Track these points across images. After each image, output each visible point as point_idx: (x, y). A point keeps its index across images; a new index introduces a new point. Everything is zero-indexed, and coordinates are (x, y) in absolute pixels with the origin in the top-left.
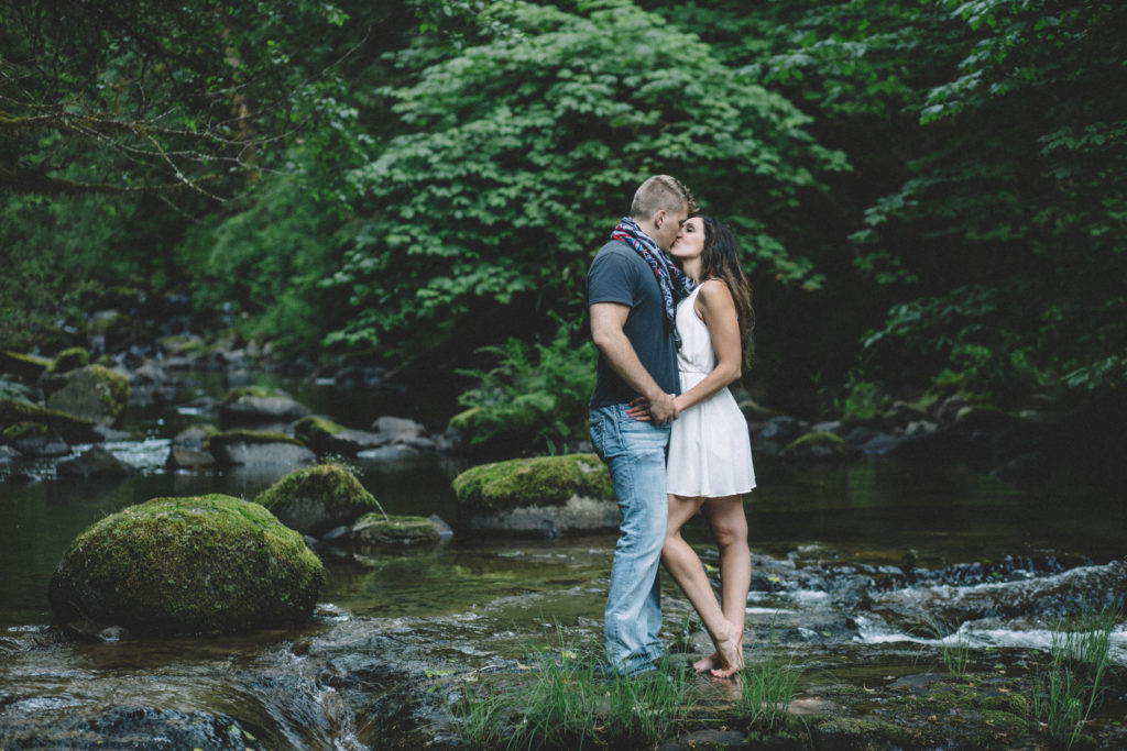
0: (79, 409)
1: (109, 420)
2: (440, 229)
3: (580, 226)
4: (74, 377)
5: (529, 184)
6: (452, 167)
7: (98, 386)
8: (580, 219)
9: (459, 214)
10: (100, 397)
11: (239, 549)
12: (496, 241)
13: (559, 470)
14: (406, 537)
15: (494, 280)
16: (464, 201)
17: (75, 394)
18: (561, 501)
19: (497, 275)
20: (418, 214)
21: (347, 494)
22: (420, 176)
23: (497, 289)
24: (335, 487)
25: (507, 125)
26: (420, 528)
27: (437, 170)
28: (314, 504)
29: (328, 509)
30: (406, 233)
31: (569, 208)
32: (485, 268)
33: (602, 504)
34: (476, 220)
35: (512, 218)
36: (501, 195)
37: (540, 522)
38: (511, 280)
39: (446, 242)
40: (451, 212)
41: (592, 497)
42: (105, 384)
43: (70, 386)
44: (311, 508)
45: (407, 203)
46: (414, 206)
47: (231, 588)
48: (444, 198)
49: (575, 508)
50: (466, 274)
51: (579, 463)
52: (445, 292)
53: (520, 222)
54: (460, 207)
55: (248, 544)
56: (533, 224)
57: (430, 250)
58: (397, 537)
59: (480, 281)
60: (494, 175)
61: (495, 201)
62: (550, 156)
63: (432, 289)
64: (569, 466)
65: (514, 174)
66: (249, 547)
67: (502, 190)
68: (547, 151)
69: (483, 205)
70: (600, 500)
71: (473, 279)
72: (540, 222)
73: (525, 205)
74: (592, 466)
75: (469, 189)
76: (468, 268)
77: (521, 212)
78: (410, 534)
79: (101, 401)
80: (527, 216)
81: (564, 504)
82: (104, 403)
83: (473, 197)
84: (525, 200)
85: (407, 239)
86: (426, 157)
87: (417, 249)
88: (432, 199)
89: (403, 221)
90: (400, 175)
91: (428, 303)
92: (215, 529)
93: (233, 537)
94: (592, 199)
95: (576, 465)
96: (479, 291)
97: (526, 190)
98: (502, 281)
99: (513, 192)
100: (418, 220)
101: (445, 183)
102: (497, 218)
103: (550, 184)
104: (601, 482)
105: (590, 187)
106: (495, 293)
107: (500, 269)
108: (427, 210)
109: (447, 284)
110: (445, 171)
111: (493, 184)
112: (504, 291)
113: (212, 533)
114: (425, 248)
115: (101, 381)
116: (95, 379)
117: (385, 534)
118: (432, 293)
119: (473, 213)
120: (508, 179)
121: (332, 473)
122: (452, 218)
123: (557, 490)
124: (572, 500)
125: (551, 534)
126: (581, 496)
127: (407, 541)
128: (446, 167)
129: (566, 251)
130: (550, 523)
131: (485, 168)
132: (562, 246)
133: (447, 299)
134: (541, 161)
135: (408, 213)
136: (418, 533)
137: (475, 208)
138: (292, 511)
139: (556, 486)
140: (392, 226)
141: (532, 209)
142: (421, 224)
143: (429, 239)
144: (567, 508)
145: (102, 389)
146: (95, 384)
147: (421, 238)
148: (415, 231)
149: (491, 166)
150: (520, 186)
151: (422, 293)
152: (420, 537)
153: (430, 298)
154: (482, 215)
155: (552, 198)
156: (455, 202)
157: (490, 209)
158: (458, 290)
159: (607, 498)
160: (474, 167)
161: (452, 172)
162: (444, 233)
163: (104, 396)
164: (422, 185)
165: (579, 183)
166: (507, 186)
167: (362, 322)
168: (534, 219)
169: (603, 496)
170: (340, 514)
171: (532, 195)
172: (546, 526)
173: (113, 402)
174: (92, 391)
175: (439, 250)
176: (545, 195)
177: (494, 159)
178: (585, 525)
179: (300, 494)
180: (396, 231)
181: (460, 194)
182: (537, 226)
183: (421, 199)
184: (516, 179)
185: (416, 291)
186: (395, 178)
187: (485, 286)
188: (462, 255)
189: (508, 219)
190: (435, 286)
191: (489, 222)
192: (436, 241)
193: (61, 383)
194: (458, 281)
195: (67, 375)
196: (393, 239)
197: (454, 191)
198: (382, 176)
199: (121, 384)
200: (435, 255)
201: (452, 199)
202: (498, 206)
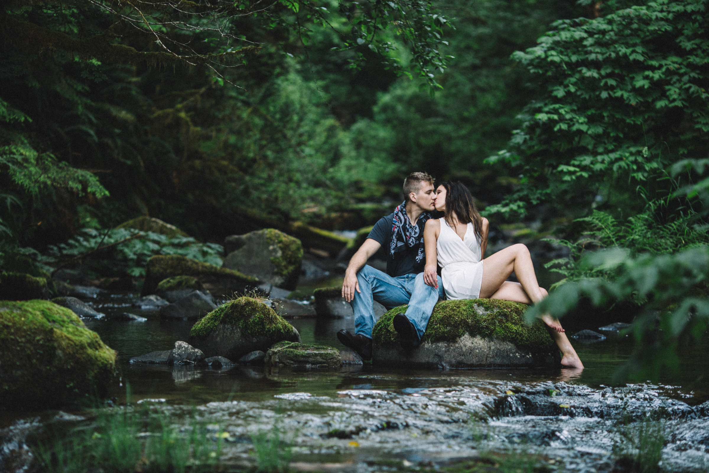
0: (252, 269)
1: (278, 280)
2: (588, 108)
4: (249, 239)
5: (672, 67)
6: (604, 50)
7: (271, 248)
9: (604, 95)
10: (272, 258)
11: (29, 341)
13: (454, 310)
14: (308, 362)
15: (632, 158)
16: (611, 82)
17: (250, 253)
18: (452, 338)
20: (568, 93)
21: (261, 322)
22: (574, 58)
23: (635, 167)
24: (249, 316)
25: (662, 11)
26: (321, 355)
27: (591, 52)
28: (233, 330)
29: (243, 335)
30: (556, 111)
32: (628, 148)
33: (493, 343)
34: (621, 100)
35: (654, 101)
36: (646, 78)
37: (432, 356)
38: (649, 160)
39: (591, 121)
40: (597, 93)
41: (483, 337)
42: (277, 247)
43: (245, 247)
44: (230, 334)
45: (561, 84)
46: (566, 86)
47: (19, 373)
48: (592, 79)
49: (465, 346)
50: (607, 152)
51: (475, 306)
52: (583, 168)
53: (660, 104)
54: (612, 88)
55: (38, 338)
56: (671, 105)
57: (575, 128)
58: (300, 362)
59: (620, 159)
60: (641, 58)
61: (640, 82)
62: (697, 41)
63: (574, 166)
64: (464, 308)
65: (665, 58)
66: (38, 341)
67: (647, 73)
68: (695, 36)
69: (630, 87)
70: (491, 339)
72: (678, 103)
73: (667, 87)
74: (487, 309)
75: (617, 71)
76: (611, 147)
77: (664, 95)
78: (311, 359)
79: (272, 262)
80: (667, 98)
81: (455, 342)
82: (275, 263)
83: (621, 80)
84: (668, 83)
85: (556, 117)
86: (582, 39)
87: (564, 127)
88: (583, 79)
89: (556, 100)
90: (555, 57)
91: (567, 178)
92: (10, 324)
93: (25, 331)
95: (472, 307)
97: (669, 72)
98: (640, 159)
99: (656, 76)
100: (569, 100)
101: (596, 65)
102: (640, 99)
103: (692, 67)
104: (494, 324)
106: (632, 171)
108: (577, 91)
109: (587, 160)
110: (598, 53)
111: (640, 67)
112: (640, 168)
113: (7, 327)
114: (570, 126)
115: (274, 244)
116: (269, 241)
117: (291, 359)
118: (572, 169)
119: (619, 93)
120: (655, 63)
121: (248, 303)
122: (598, 98)
123: (448, 328)
124: (462, 338)
125: (440, 367)
126: (473, 335)
127: (308, 366)
128: (598, 50)
130: (440, 357)
131: (634, 52)
132: (697, 126)
133: (585, 174)
134: (688, 45)
135: (560, 93)
136: (319, 359)
137: (621, 90)
138: (218, 335)
139: (449, 324)
140: (546, 105)
141: (673, 92)
142: (570, 103)
143: (576, 117)
144: (457, 345)
145: (274, 250)
146: (269, 244)
147: (568, 117)
148: (562, 111)
149: (639, 49)
150: (664, 69)
151: (564, 168)
152: (321, 363)
153: (570, 173)
154: (626, 95)
155: (693, 81)
157: (639, 92)
158: (598, 167)
159: (497, 338)
160: (623, 50)
161: (603, 54)
162: (589, 113)
163: (276, 258)
164: (573, 67)
166: (653, 69)
167: (515, 196)
168: (674, 100)
169: (495, 336)
170: (255, 340)
171: (675, 78)
172: (436, 360)
173: (284, 263)
174: (265, 252)
175: (584, 128)
176: (686, 78)
177: (645, 43)
178: (474, 361)
179: (223, 322)
180: (546, 109)
181: (608, 76)
182: (676, 107)
183: (573, 80)
184: (663, 62)
185: (557, 166)
186: (549, 59)
187: (623, 164)
188: (606, 134)
189: (650, 100)
190: (576, 163)
191: (633, 102)
192: (582, 120)
193: (239, 244)
194: (599, 158)
195: (244, 237)
196: (542, 117)
197: (603, 72)
198: (539, 57)
199: (293, 247)
200: (579, 132)
201: (599, 80)
202: (642, 88)
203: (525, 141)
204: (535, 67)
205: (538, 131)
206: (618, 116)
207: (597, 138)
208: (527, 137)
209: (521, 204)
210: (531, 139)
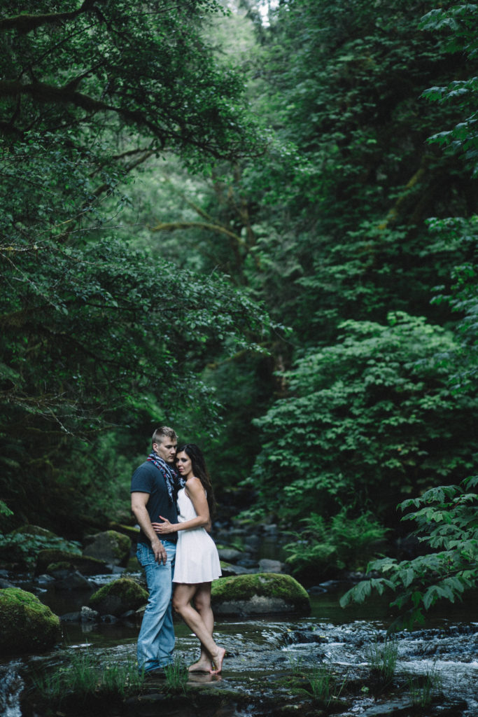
0: (101, 556)
2: (301, 452)
3: (377, 449)
4: (99, 537)
5: (349, 425)
7: (112, 542)
8: (376, 445)
9: (309, 444)
10: (112, 548)
12: (330, 458)
15: (328, 481)
16: (313, 436)
17: (99, 546)
19: (331, 478)
20: (287, 443)
22: (290, 422)
23: (329, 486)
27: (299, 419)
30: (281, 454)
31: (370, 439)
34: (319, 446)
35: (339, 445)
36: (333, 432)
39: (302, 459)
40: (305, 442)
42: (115, 541)
43: (96, 542)
45: (283, 438)
46: (286, 439)
48: (301, 434)
50: (313, 477)
52: (299, 488)
53: (343, 448)
54: (313, 439)
56: (349, 448)
57: (293, 464)
59: (320, 481)
60: (329, 421)
61: (330, 435)
62: (363, 409)
63: (292, 486)
65: (343, 420)
67: (334, 429)
68: (360, 405)
69: (323, 438)
71: (316, 480)
72: (353, 447)
73: (346, 438)
75: (316, 429)
76: (314, 474)
77: (344, 442)
79: (113, 551)
80: (347, 444)
82: (115, 551)
83: (318, 434)
84: (346, 435)
85: (281, 458)
87: (286, 463)
88: (296, 436)
89: (280, 448)
91: (290, 494)
94: (383, 434)
96: (318, 487)
97: (347, 429)
98: (332, 481)
99: (340, 431)
100: (288, 447)
102: (330, 445)
103: (360, 425)
105: (382, 426)
106: (328, 488)
107: (332, 474)
108: (292, 441)
109: (301, 483)
111: (329, 426)
112: (333, 487)
114: (290, 463)
115: (113, 539)
116: (111, 538)
118: (292, 489)
119: (317, 442)
120: (338, 423)
122: (305, 445)
129: (367, 463)
131: (325, 417)
132: (366, 461)
133: (300, 492)
134: (357, 412)
135: (282, 443)
137: (318, 439)
140: (274, 450)
141: (350, 440)
142: (289, 449)
143: (293, 458)
145: (114, 544)
146: (110, 541)
147: (288, 457)
148: (285, 454)
149: (328, 416)
150: (344, 427)
151: (287, 488)
153: (291, 491)
154: (322, 443)
155: (361, 433)
156: (307, 437)
157: (329, 441)
158: (308, 486)
160: (318, 416)
161: (307, 419)
162: (301, 454)
163: (115, 548)
164: (290, 427)
165: (376, 424)
166: (337, 427)
168: (350, 446)
171: (350, 432)
173: (119, 551)
174: (108, 545)
175: (298, 464)
176: (357, 432)
180: (275, 453)
181: (310, 432)
182: (353, 450)
183: (290, 435)
184: (343, 423)
185: (283, 487)
186: (275, 423)
187: (322, 484)
188: (311, 466)
189: (336, 445)
190: (295, 485)
191: (327, 447)
192: (297, 459)
193: (91, 541)
194: (309, 481)
195: (95, 536)
196: (273, 458)
197: (308, 430)
198: (269, 423)
199: (125, 541)
200: (295, 466)
201: (305, 435)
202: (331, 439)
203: (263, 473)
204: (267, 428)
205: (270, 466)
206: (318, 456)
207: (306, 469)
208: (264, 470)
209: (262, 510)
210: (267, 471)
